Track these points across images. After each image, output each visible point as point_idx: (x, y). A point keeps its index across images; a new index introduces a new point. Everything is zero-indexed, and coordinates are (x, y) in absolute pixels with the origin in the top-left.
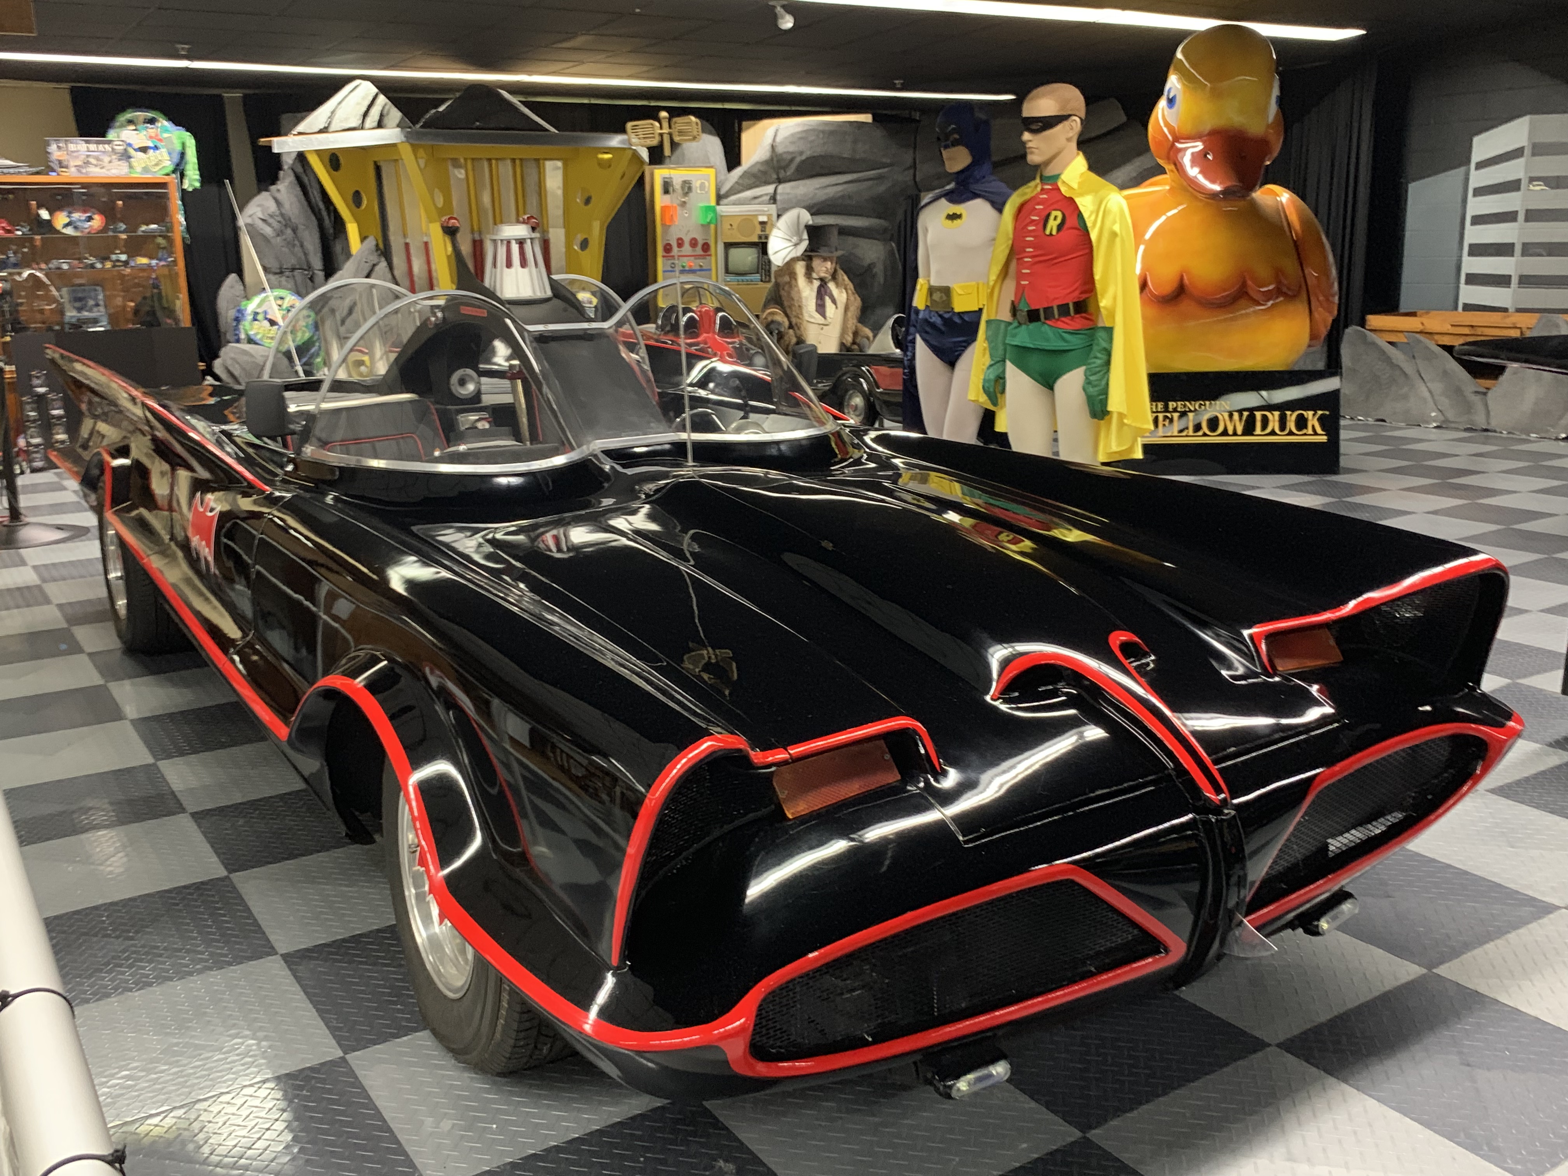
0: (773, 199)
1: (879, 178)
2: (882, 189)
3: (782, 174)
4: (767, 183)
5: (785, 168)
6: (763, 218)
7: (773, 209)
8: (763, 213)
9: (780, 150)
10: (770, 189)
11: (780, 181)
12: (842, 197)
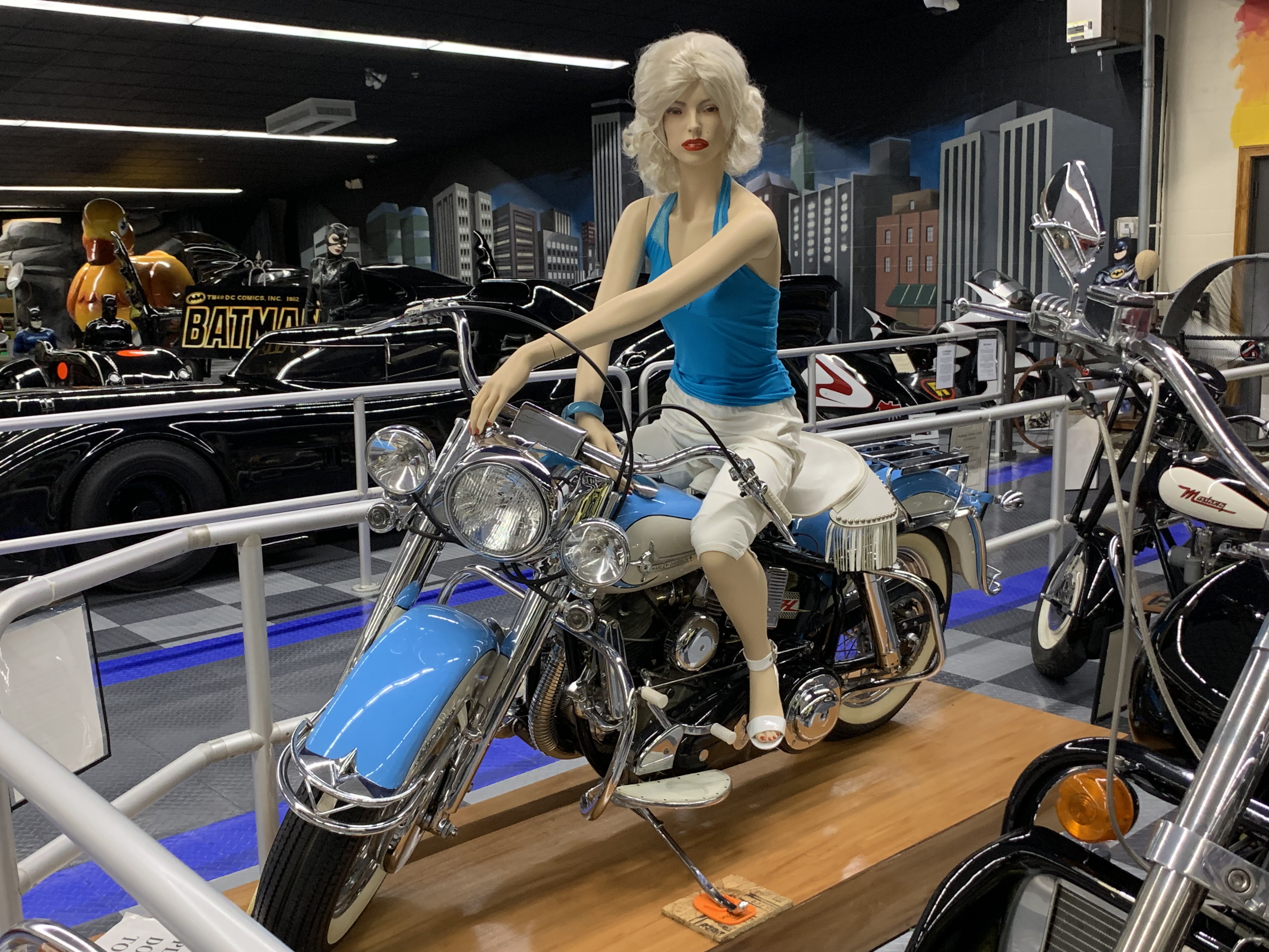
0: (10, 258)
1: (58, 249)
2: (59, 253)
3: (15, 246)
4: (8, 250)
5: (16, 243)
6: (6, 267)
7: (10, 262)
8: (6, 264)
9: (12, 235)
10: (9, 253)
11: (15, 249)
12: (41, 257)
